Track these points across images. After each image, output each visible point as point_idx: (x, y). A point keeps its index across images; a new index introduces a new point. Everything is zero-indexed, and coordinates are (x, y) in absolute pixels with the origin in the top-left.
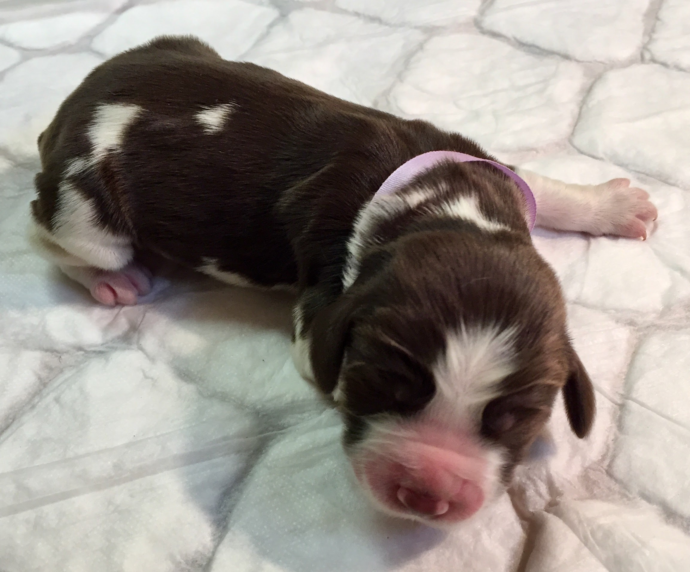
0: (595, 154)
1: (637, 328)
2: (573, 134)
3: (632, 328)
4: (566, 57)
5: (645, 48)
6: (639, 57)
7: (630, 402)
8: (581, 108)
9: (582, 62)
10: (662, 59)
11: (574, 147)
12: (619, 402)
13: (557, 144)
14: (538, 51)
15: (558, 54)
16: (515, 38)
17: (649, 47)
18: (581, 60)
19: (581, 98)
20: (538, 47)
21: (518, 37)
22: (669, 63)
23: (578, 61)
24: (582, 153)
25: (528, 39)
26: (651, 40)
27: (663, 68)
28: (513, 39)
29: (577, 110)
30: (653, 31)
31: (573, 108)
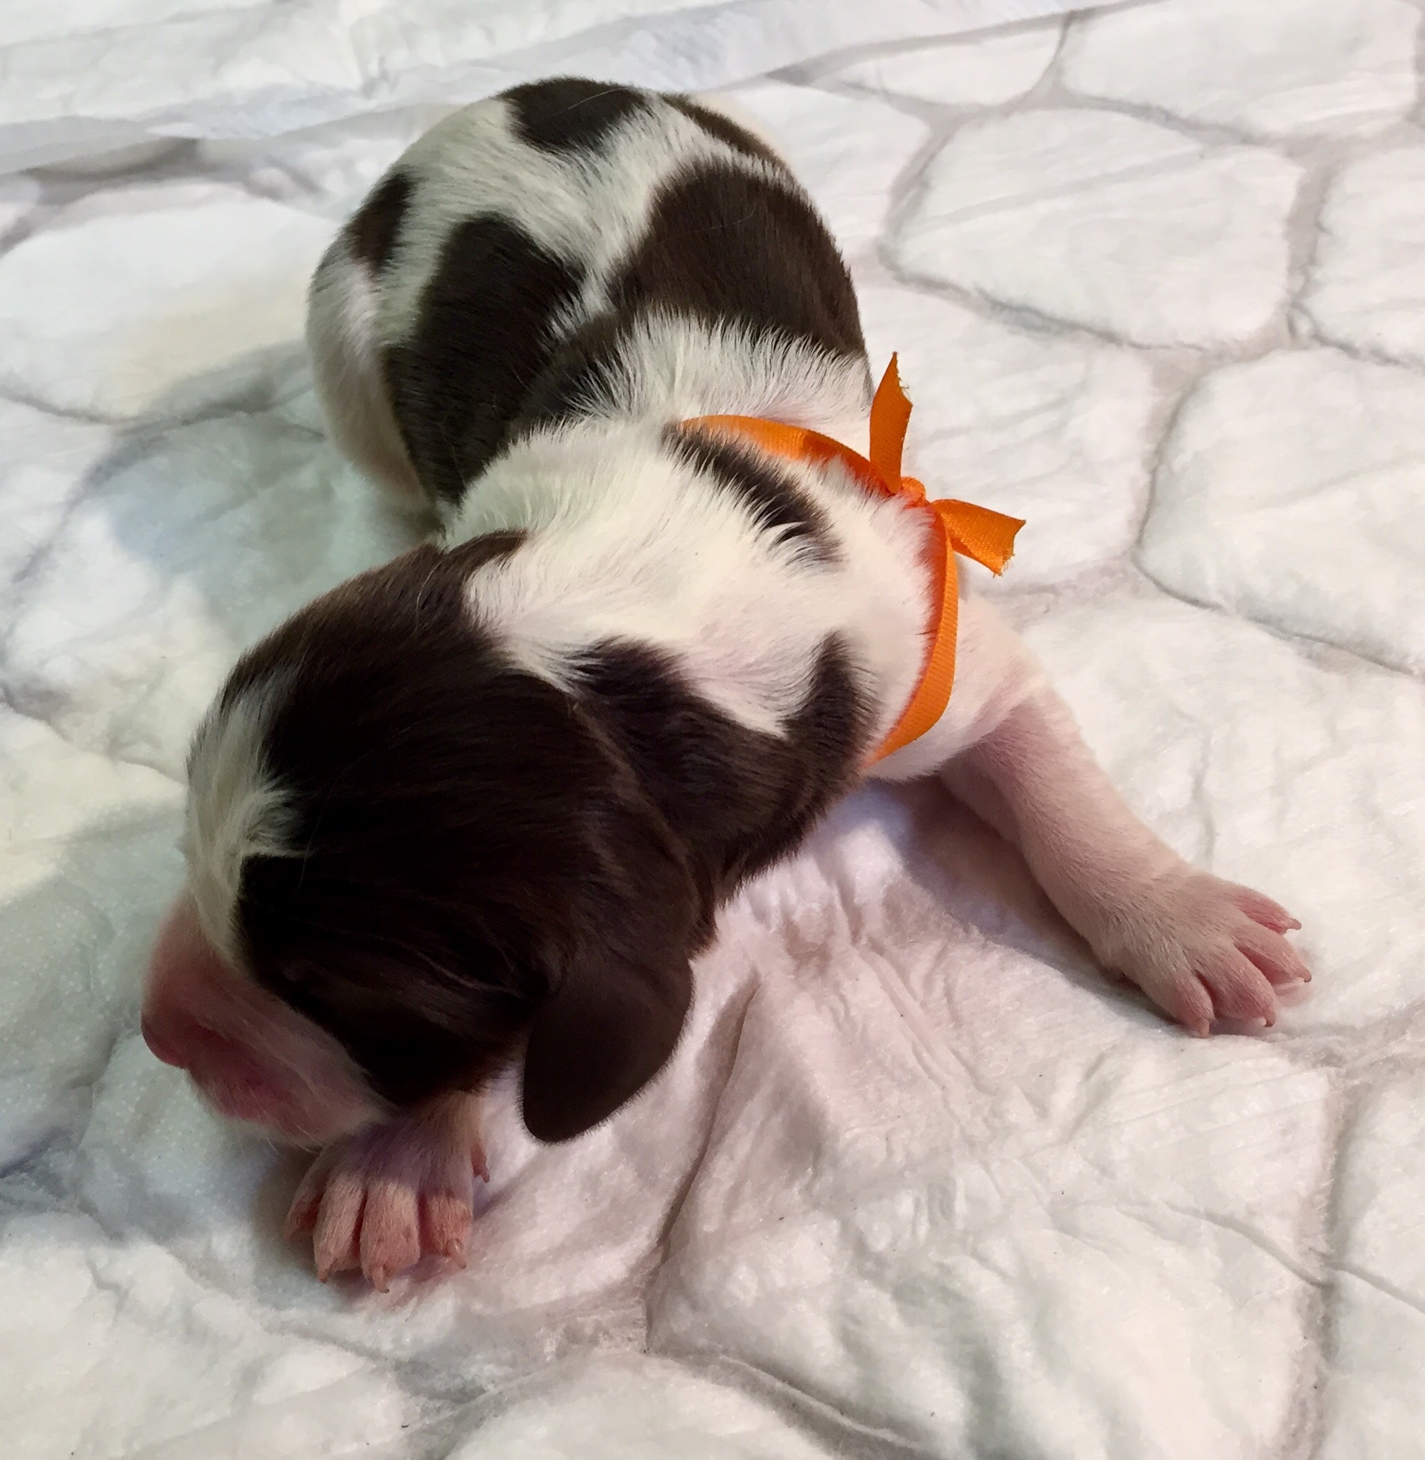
0: (1200, 595)
1: (1343, 1071)
2: (1139, 542)
3: (1332, 1070)
4: (1109, 337)
5: (1295, 305)
6: (1284, 329)
7: (1347, 1278)
8: (1154, 472)
9: (1149, 347)
10: (1341, 335)
11: (1147, 575)
12: (1319, 1278)
13: (1106, 571)
14: (1038, 322)
15: (1089, 330)
16: (981, 291)
17: (1308, 303)
18: (1146, 342)
19: (1150, 447)
20: (1038, 313)
21: (989, 287)
22: (1358, 344)
23: (1137, 346)
24: (1168, 591)
25: (1013, 292)
26: (1309, 286)
27: (1343, 359)
28: (975, 294)
29: (1145, 479)
30: (1312, 261)
31: (1134, 472)
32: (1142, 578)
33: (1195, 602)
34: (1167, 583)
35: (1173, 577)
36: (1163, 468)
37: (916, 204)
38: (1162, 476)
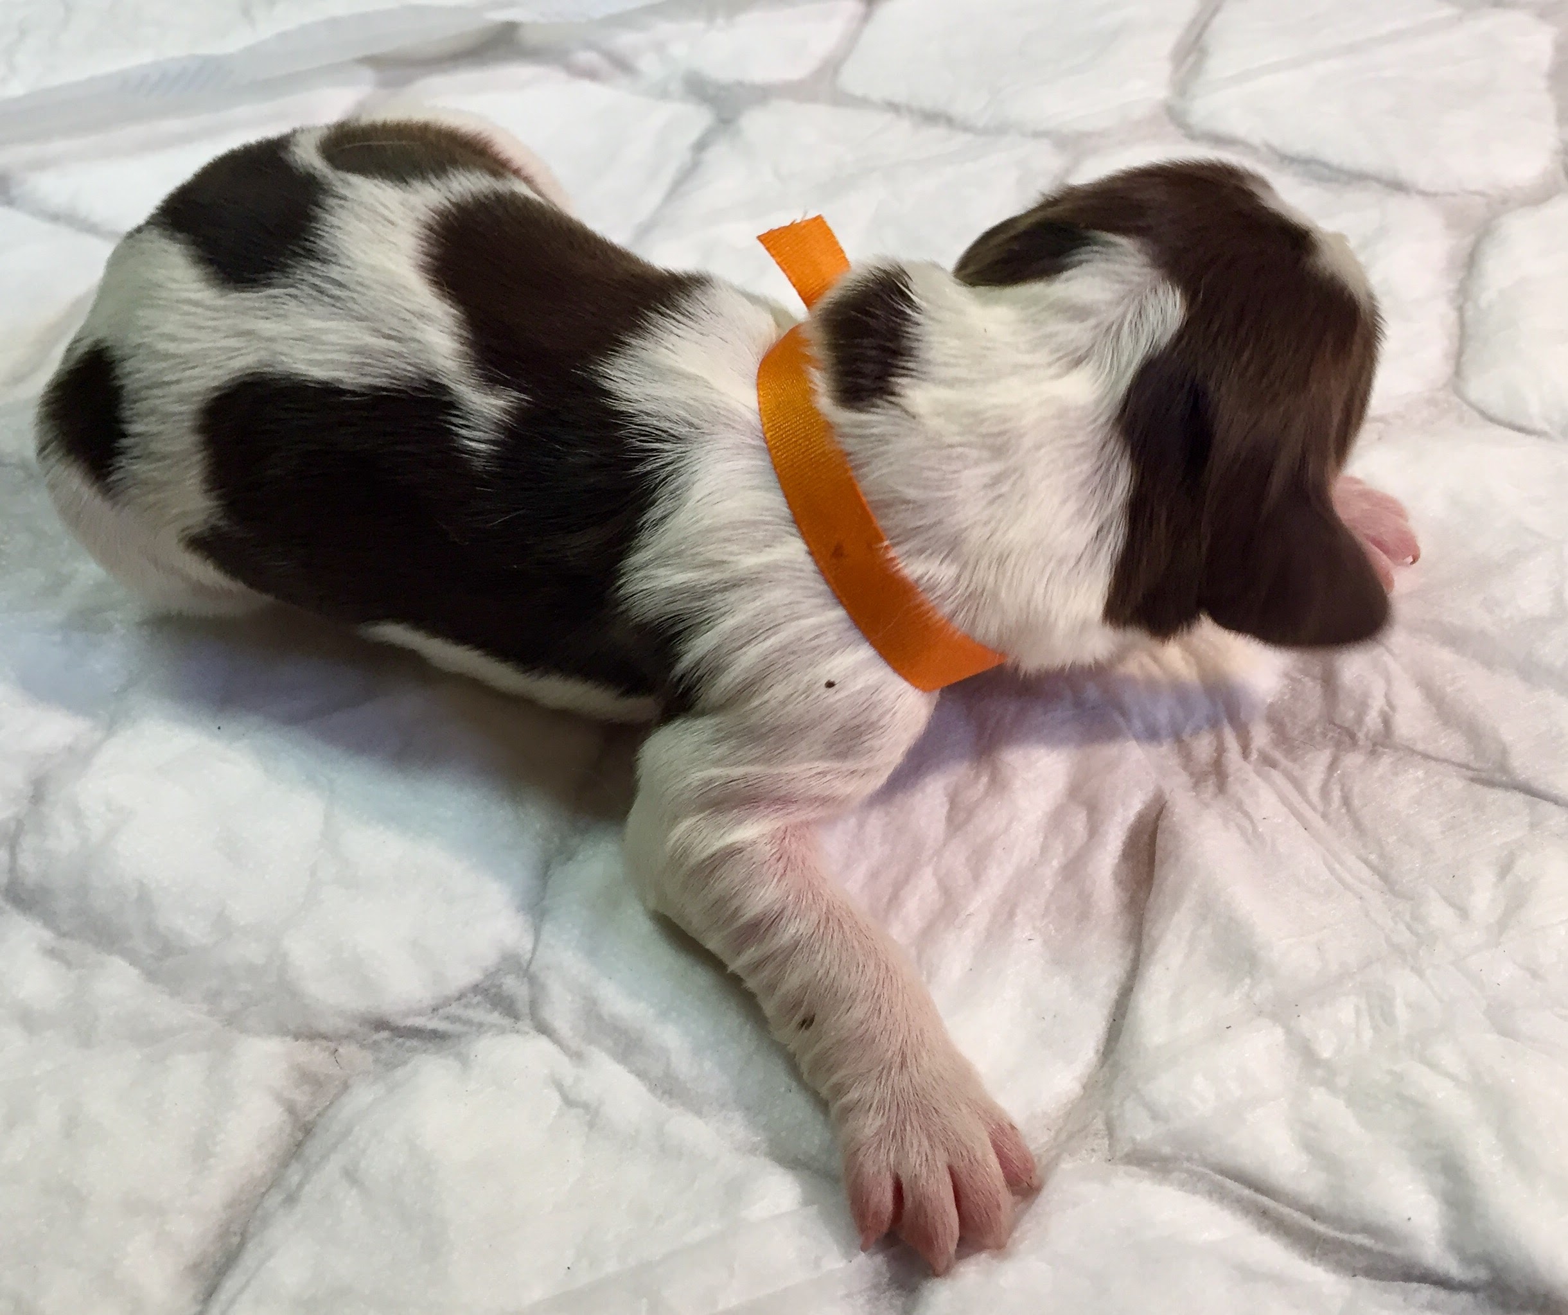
32: (1465, 407)
33: (1520, 429)
34: (1492, 412)
35: (1497, 407)
36: (1469, 306)
37: (1197, 69)
38: (1470, 313)
